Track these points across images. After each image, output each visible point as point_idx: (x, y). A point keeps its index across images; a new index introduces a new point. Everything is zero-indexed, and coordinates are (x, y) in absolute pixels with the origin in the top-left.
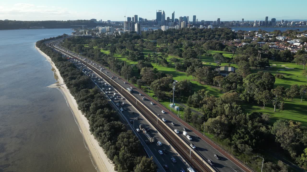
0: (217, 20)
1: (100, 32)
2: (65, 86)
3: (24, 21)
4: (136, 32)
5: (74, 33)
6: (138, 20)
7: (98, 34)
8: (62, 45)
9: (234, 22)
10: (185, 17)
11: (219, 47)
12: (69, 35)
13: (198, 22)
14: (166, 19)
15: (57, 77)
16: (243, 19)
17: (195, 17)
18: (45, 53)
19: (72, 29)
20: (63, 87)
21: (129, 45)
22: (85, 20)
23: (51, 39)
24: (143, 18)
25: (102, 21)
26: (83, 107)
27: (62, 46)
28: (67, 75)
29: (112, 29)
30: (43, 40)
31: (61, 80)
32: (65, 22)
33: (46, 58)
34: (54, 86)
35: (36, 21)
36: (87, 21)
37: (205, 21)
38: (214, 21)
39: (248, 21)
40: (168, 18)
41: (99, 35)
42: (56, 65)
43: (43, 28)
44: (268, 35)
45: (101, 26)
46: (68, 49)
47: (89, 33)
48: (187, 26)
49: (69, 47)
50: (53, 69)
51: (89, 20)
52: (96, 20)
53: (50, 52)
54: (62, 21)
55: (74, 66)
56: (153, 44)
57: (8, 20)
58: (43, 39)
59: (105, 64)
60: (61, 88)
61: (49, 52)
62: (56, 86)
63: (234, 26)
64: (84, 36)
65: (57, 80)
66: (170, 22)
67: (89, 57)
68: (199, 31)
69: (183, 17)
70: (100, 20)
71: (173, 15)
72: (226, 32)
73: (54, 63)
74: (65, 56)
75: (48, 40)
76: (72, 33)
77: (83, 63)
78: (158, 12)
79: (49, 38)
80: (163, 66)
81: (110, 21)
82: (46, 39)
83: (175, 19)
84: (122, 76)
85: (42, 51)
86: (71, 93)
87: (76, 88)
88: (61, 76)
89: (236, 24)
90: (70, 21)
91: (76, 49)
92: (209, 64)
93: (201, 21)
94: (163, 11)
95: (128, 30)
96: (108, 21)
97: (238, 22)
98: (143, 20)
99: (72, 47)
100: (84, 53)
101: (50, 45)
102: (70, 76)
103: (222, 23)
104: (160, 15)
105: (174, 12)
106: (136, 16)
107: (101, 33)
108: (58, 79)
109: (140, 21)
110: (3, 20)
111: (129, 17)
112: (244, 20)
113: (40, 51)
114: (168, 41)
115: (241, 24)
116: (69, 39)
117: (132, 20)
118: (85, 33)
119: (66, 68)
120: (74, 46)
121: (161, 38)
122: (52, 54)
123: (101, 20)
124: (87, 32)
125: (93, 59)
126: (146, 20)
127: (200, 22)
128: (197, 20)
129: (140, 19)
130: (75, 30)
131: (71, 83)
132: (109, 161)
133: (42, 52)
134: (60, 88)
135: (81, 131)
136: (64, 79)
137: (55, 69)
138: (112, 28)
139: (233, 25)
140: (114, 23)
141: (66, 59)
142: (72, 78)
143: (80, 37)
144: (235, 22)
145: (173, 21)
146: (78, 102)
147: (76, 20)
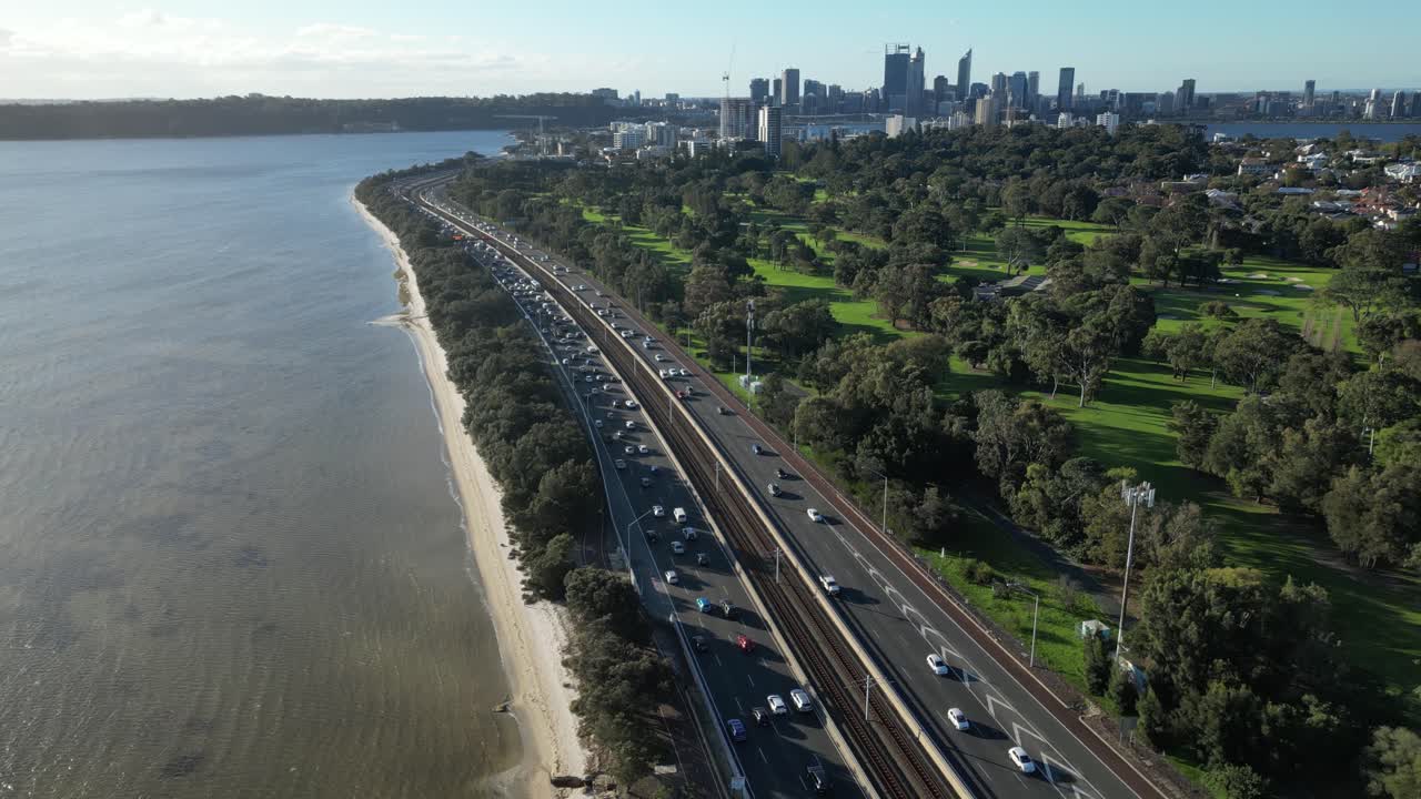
0: (1180, 89)
1: (618, 146)
2: (426, 323)
3: (324, 101)
4: (761, 144)
5: (512, 150)
6: (802, 93)
7: (605, 153)
8: (449, 195)
9: (1262, 99)
10: (1019, 76)
11: (1077, 205)
12: (488, 157)
13: (1082, 97)
14: (930, 85)
15: (405, 297)
16: (1310, 85)
17: (1067, 75)
18: (384, 222)
19: (507, 132)
20: (419, 326)
21: (701, 193)
22: (567, 95)
23: (416, 172)
24: (822, 82)
25: (642, 98)
26: (462, 371)
27: (450, 198)
28: (438, 288)
29: (669, 132)
30: (383, 175)
31: (419, 304)
32: (486, 104)
33: (385, 237)
34: (392, 320)
35: (370, 100)
36: (577, 97)
37: (1121, 95)
38: (1161, 91)
39: (1336, 93)
40: (940, 81)
41: (607, 157)
42: (411, 262)
43: (395, 128)
44: (1355, 159)
45: (628, 122)
46: (471, 207)
47: (567, 149)
48: (1001, 116)
49: (473, 202)
50: (401, 274)
51: (586, 95)
52: (615, 92)
53: (399, 218)
54: (476, 99)
55: (469, 262)
56: (797, 189)
57: (260, 95)
58: (385, 171)
59: (583, 258)
60: (413, 327)
61: (396, 215)
62: (399, 323)
63: (1265, 114)
64: (545, 163)
65: (405, 304)
66: (950, 98)
67: (536, 235)
68: (1041, 139)
69: (1010, 73)
70: (633, 94)
71: (965, 65)
72: (1164, 143)
73: (408, 254)
74: (449, 227)
75: (403, 175)
76: (505, 149)
77: (509, 257)
78: (892, 51)
79: (407, 167)
80: (797, 270)
81: (677, 96)
82: (396, 170)
83: (974, 84)
84: (626, 301)
85: (374, 215)
86: (439, 340)
87: (458, 327)
88: (421, 293)
89: (1274, 107)
90: (503, 97)
91: (494, 209)
92: (991, 267)
93: (1099, 93)
94: (920, 49)
95: (737, 135)
96: (669, 96)
97: (1285, 95)
98: (822, 93)
99: (483, 199)
100: (523, 220)
101: (408, 194)
102: (447, 291)
103: (1205, 101)
104: (901, 68)
105: (969, 54)
106: (792, 75)
107: (623, 147)
108: (410, 304)
109: (811, 94)
110: (242, 96)
111: (760, 80)
112: (1318, 88)
113: (368, 216)
114: (874, 178)
115: (1300, 106)
116: (479, 173)
117: (771, 93)
118: (554, 149)
119: (439, 269)
120: (492, 195)
121: (859, 167)
122: (405, 224)
123: (638, 94)
124: (562, 144)
125: (546, 242)
126: (835, 89)
127: (1093, 99)
128: (1081, 88)
129: (810, 85)
130: (519, 138)
131: (444, 312)
132: (494, 487)
133: (374, 219)
134: (408, 326)
135: (441, 429)
136: (426, 302)
137: (405, 274)
138: (669, 127)
139: (1261, 110)
140: (694, 106)
141: (449, 241)
142: (450, 298)
143: (529, 163)
144: (1268, 95)
145: (961, 97)
146: (451, 358)
147: (532, 96)
